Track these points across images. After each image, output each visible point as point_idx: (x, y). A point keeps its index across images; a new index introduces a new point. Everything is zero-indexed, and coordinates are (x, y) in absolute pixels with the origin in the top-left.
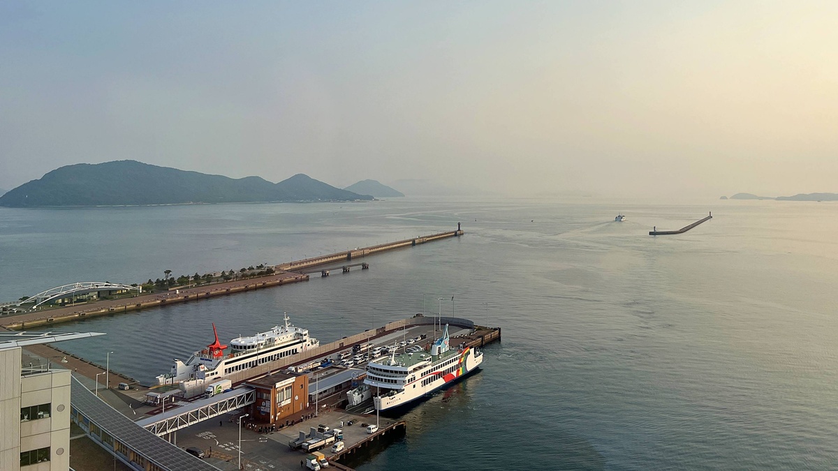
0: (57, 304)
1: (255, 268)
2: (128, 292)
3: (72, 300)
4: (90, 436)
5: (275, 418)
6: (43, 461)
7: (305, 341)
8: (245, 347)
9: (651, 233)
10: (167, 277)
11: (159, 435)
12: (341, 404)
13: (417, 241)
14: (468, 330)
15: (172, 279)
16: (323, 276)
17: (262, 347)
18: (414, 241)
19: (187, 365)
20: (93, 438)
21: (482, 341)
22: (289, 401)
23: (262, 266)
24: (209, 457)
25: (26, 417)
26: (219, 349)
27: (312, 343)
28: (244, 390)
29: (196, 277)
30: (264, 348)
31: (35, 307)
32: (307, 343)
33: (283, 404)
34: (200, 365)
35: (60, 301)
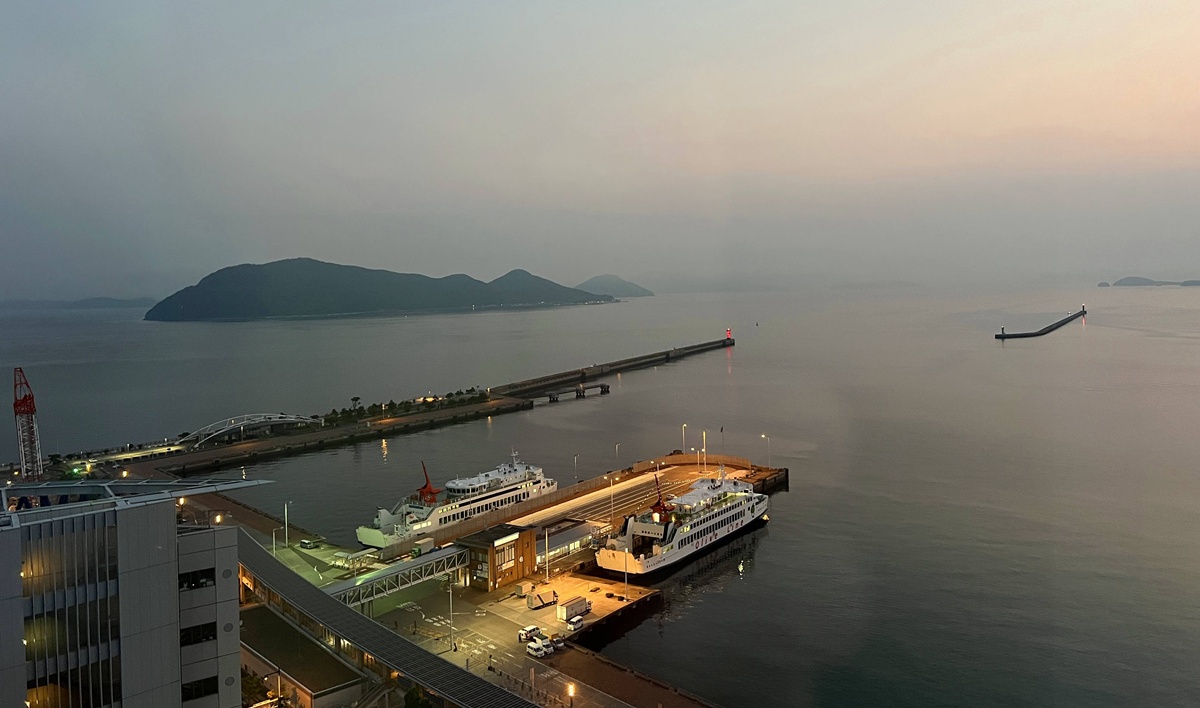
0: (223, 442)
1: (464, 392)
2: (308, 426)
3: (240, 436)
4: (267, 605)
5: (495, 584)
6: (208, 639)
7: (539, 482)
8: (464, 491)
9: (997, 337)
10: (355, 406)
11: (352, 606)
12: (578, 567)
13: (671, 355)
14: (744, 471)
15: (362, 408)
16: (550, 401)
17: (484, 490)
18: (667, 353)
19: (393, 514)
20: (272, 609)
21: (763, 486)
22: (512, 564)
23: (473, 389)
24: (414, 633)
25: (185, 585)
26: (432, 493)
27: (548, 485)
28: (454, 550)
29: (391, 405)
30: (487, 492)
31: (197, 446)
32: (542, 484)
33: (505, 567)
34: (409, 513)
35: (226, 438)
